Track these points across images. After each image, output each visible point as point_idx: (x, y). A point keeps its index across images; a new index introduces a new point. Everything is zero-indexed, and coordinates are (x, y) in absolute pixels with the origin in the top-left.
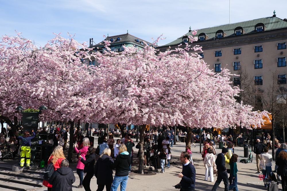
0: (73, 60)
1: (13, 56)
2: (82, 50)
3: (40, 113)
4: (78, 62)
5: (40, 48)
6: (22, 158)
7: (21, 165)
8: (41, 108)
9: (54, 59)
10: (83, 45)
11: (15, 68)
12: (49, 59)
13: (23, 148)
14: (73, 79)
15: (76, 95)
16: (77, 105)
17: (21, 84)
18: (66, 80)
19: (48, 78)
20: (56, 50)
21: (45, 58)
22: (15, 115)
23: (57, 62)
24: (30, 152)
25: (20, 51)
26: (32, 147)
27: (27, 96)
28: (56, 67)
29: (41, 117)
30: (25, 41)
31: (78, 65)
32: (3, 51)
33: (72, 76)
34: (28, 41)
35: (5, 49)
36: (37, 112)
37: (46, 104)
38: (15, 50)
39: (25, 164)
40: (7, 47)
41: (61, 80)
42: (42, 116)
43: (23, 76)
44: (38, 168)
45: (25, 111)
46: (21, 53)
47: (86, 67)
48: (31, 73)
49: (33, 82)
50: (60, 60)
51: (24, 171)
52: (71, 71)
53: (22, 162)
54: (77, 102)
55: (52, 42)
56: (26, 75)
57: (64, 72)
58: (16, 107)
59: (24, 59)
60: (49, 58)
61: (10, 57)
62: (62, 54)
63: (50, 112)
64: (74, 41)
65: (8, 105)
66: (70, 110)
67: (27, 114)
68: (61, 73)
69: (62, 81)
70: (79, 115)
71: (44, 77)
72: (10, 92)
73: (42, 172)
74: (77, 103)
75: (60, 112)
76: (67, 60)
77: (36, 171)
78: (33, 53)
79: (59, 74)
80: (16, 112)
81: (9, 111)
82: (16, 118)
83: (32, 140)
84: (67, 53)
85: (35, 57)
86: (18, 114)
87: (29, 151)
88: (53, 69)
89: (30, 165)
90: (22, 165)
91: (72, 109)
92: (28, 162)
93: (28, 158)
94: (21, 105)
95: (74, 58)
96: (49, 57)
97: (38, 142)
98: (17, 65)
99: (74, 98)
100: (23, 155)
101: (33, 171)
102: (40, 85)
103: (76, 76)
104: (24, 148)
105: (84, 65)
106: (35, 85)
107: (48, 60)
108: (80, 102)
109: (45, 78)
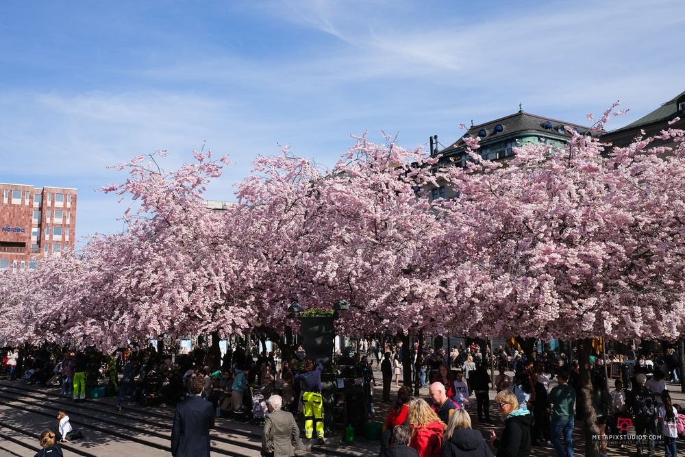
0: (397, 192)
1: (275, 197)
2: (415, 165)
3: (336, 316)
4: (408, 195)
5: (327, 172)
6: (308, 418)
7: (307, 435)
8: (337, 306)
9: (356, 193)
10: (416, 153)
11: (282, 222)
12: (346, 195)
13: (307, 396)
14: (399, 236)
15: (408, 272)
16: (412, 298)
17: (293, 256)
18: (386, 240)
19: (347, 237)
20: (360, 174)
21: (338, 194)
22: (287, 324)
23: (363, 201)
24: (321, 405)
25: (288, 185)
26: (326, 393)
27: (306, 280)
28: (363, 210)
29: (337, 325)
30: (298, 163)
31: (408, 202)
32: (257, 190)
33: (398, 229)
34: (303, 162)
35: (261, 184)
36: (329, 314)
37: (346, 295)
38: (279, 183)
39: (315, 433)
40: (264, 180)
41: (373, 240)
42: (340, 324)
43: (297, 239)
44: (342, 444)
45: (305, 313)
46: (291, 188)
47: (427, 203)
48: (312, 230)
49: (320, 248)
50: (369, 196)
51: (313, 449)
52: (393, 219)
53: (308, 428)
54: (413, 289)
55: (349, 158)
56: (301, 235)
57: (379, 221)
58: (289, 306)
59: (296, 201)
60: (344, 192)
61: (271, 200)
62: (372, 182)
63: (355, 314)
64: (397, 149)
65: (273, 302)
66: (400, 310)
67: (307, 322)
68: (374, 224)
69: (377, 242)
70: (419, 320)
71: (338, 235)
72: (274, 273)
73: (349, 452)
74: (412, 292)
75: (377, 314)
76: (383, 193)
77: (338, 450)
78: (312, 186)
79: (370, 228)
80: (289, 317)
81: (276, 314)
82: (288, 331)
83: (324, 379)
84: (384, 177)
85: (319, 193)
86: (292, 321)
87: (319, 403)
88: (355, 217)
89: (325, 436)
90: (309, 435)
91: (403, 308)
92: (321, 431)
93: (319, 420)
94: (297, 301)
95: (399, 185)
96: (344, 190)
97: (337, 382)
98: (285, 216)
99: (405, 281)
100: (308, 413)
101: (329, 449)
102: (330, 254)
103: (405, 227)
104: (309, 396)
105: (421, 200)
106: (320, 255)
107: (345, 198)
108: (420, 290)
109: (340, 237)
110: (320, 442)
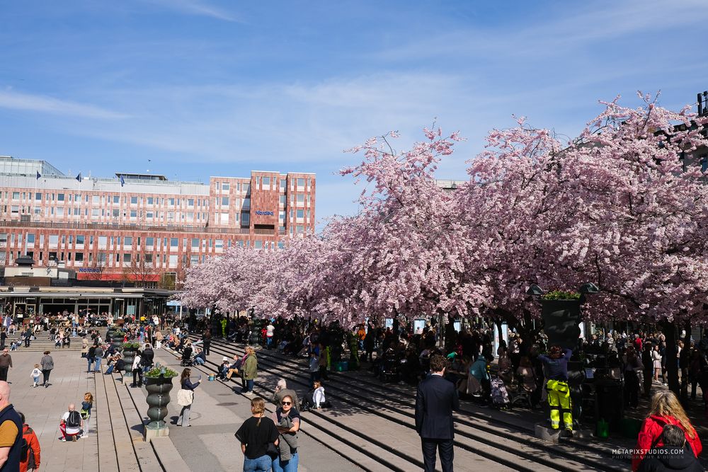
0: (658, 161)
1: (511, 173)
2: (678, 128)
3: (583, 300)
4: (673, 163)
5: (569, 143)
6: (554, 408)
7: (553, 425)
8: (583, 289)
9: (604, 164)
10: (682, 114)
11: (519, 199)
12: (594, 167)
13: (551, 384)
14: (663, 210)
15: (674, 250)
16: (680, 278)
17: (531, 234)
18: (643, 215)
19: (595, 214)
20: (611, 143)
21: (582, 166)
22: (526, 307)
23: (615, 173)
24: (568, 394)
25: (525, 159)
26: (572, 383)
27: (546, 261)
28: (613, 183)
29: (583, 310)
30: (537, 135)
31: (673, 172)
32: (492, 166)
33: (658, 202)
34: (543, 133)
35: (496, 160)
36: (575, 298)
37: (592, 278)
38: (515, 158)
39: (562, 423)
40: (498, 155)
41: (627, 215)
42: (586, 309)
43: (535, 216)
44: (593, 439)
45: (547, 297)
46: (529, 162)
47: (699, 172)
48: (552, 207)
49: (561, 226)
50: (621, 167)
51: (560, 441)
52: (653, 191)
53: (553, 417)
54: (682, 269)
55: (596, 125)
56: (540, 212)
57: (635, 194)
58: (527, 288)
59: (534, 176)
60: (592, 164)
61: (506, 175)
62: (626, 151)
63: (603, 298)
64: (657, 110)
65: (510, 284)
66: (662, 292)
67: (550, 305)
68: (628, 197)
69: (633, 217)
70: (689, 305)
71: (584, 212)
72: (510, 253)
73: (604, 448)
74: (679, 274)
75: (633, 299)
76: (639, 162)
77: (591, 445)
78: (552, 159)
79: (623, 202)
80: (528, 300)
81: (513, 296)
82: (527, 315)
83: (571, 367)
84: (639, 145)
85: (559, 166)
86: (531, 305)
87: (565, 393)
88: (604, 189)
90: (556, 426)
91: (668, 290)
92: (569, 420)
93: (568, 411)
94: (537, 284)
95: (662, 153)
96: (592, 162)
97: (585, 372)
98: (522, 193)
99: (672, 260)
100: (553, 403)
101: (582, 443)
102: (577, 232)
103: (669, 200)
104: (554, 385)
105: (691, 169)
106: (563, 235)
107: (591, 170)
108: (691, 268)
109: (586, 214)
110: (568, 433)
